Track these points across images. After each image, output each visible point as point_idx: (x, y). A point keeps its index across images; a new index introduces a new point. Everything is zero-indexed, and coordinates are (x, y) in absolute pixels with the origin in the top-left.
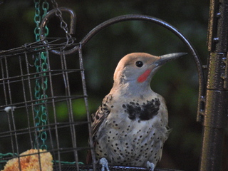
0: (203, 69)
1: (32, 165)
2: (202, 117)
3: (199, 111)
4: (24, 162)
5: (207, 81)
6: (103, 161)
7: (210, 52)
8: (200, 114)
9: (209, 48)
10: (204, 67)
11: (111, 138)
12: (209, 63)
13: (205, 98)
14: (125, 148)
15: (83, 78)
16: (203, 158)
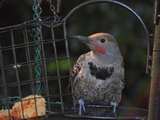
0: (150, 37)
1: (31, 106)
2: (150, 70)
3: (148, 66)
4: (26, 104)
5: (153, 45)
6: (81, 102)
7: (155, 25)
8: (149, 69)
9: (155, 22)
10: (151, 35)
11: (82, 88)
12: (154, 33)
13: (152, 57)
14: (92, 94)
15: (67, 45)
16: (151, 99)
